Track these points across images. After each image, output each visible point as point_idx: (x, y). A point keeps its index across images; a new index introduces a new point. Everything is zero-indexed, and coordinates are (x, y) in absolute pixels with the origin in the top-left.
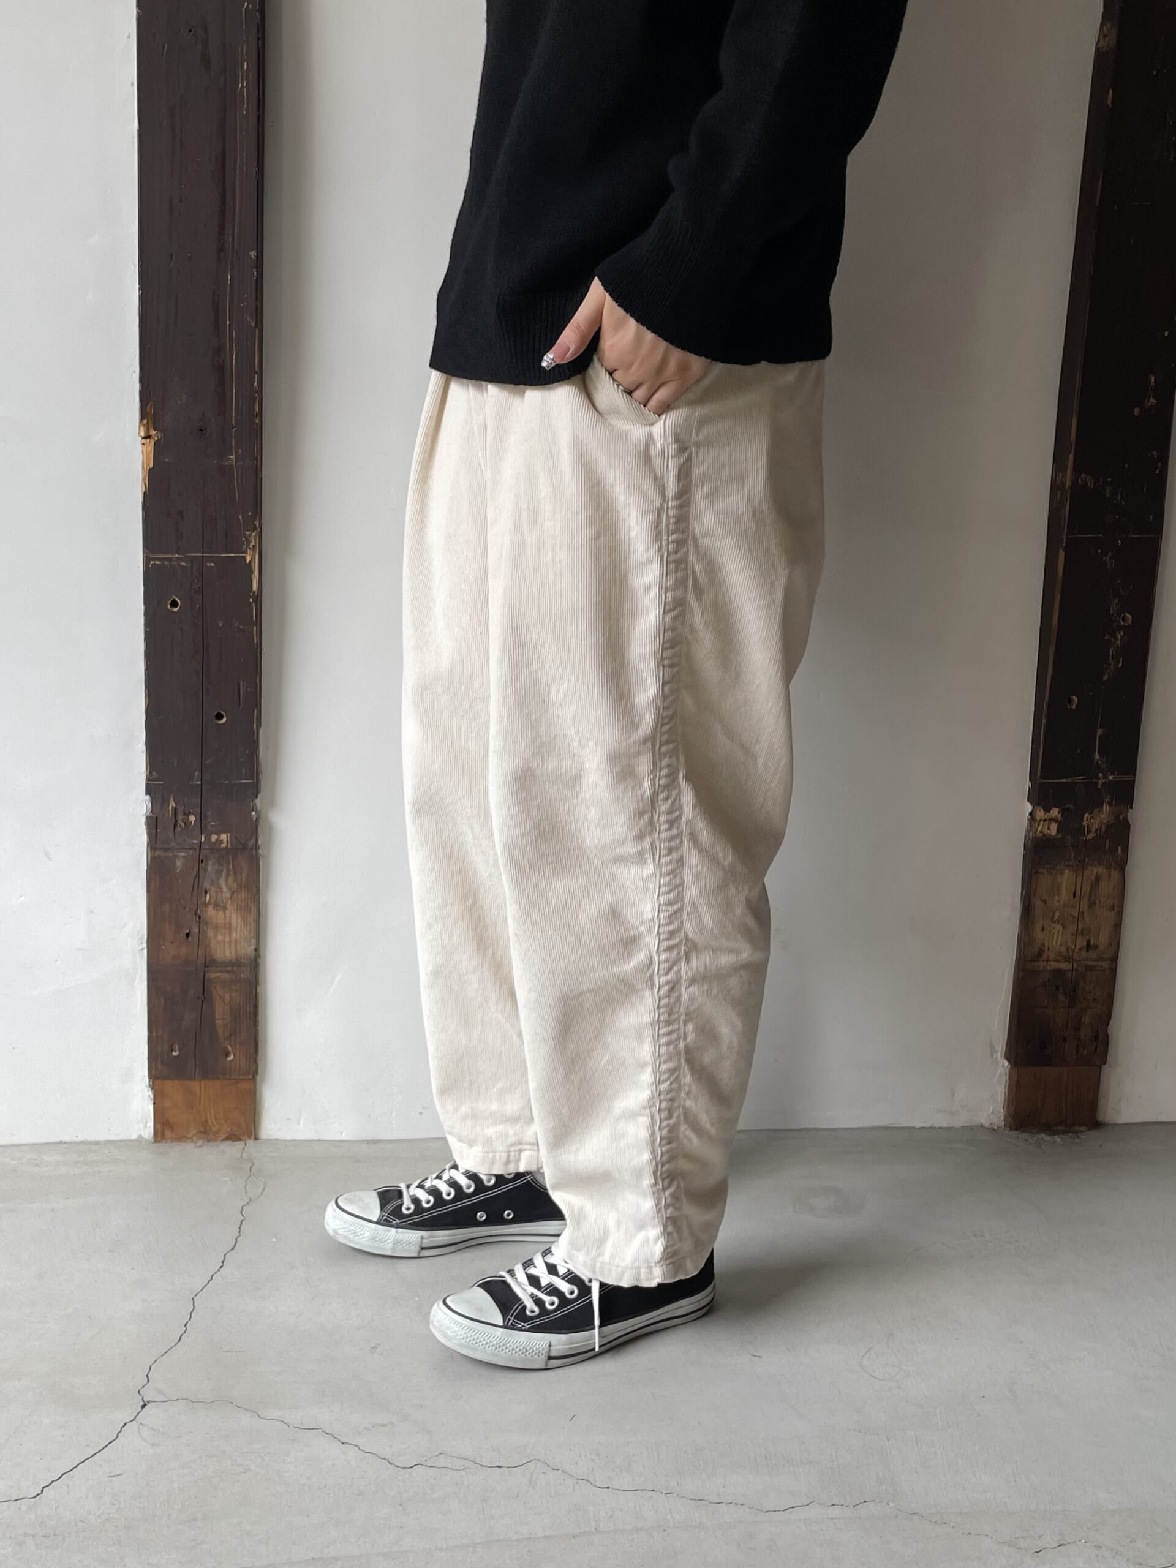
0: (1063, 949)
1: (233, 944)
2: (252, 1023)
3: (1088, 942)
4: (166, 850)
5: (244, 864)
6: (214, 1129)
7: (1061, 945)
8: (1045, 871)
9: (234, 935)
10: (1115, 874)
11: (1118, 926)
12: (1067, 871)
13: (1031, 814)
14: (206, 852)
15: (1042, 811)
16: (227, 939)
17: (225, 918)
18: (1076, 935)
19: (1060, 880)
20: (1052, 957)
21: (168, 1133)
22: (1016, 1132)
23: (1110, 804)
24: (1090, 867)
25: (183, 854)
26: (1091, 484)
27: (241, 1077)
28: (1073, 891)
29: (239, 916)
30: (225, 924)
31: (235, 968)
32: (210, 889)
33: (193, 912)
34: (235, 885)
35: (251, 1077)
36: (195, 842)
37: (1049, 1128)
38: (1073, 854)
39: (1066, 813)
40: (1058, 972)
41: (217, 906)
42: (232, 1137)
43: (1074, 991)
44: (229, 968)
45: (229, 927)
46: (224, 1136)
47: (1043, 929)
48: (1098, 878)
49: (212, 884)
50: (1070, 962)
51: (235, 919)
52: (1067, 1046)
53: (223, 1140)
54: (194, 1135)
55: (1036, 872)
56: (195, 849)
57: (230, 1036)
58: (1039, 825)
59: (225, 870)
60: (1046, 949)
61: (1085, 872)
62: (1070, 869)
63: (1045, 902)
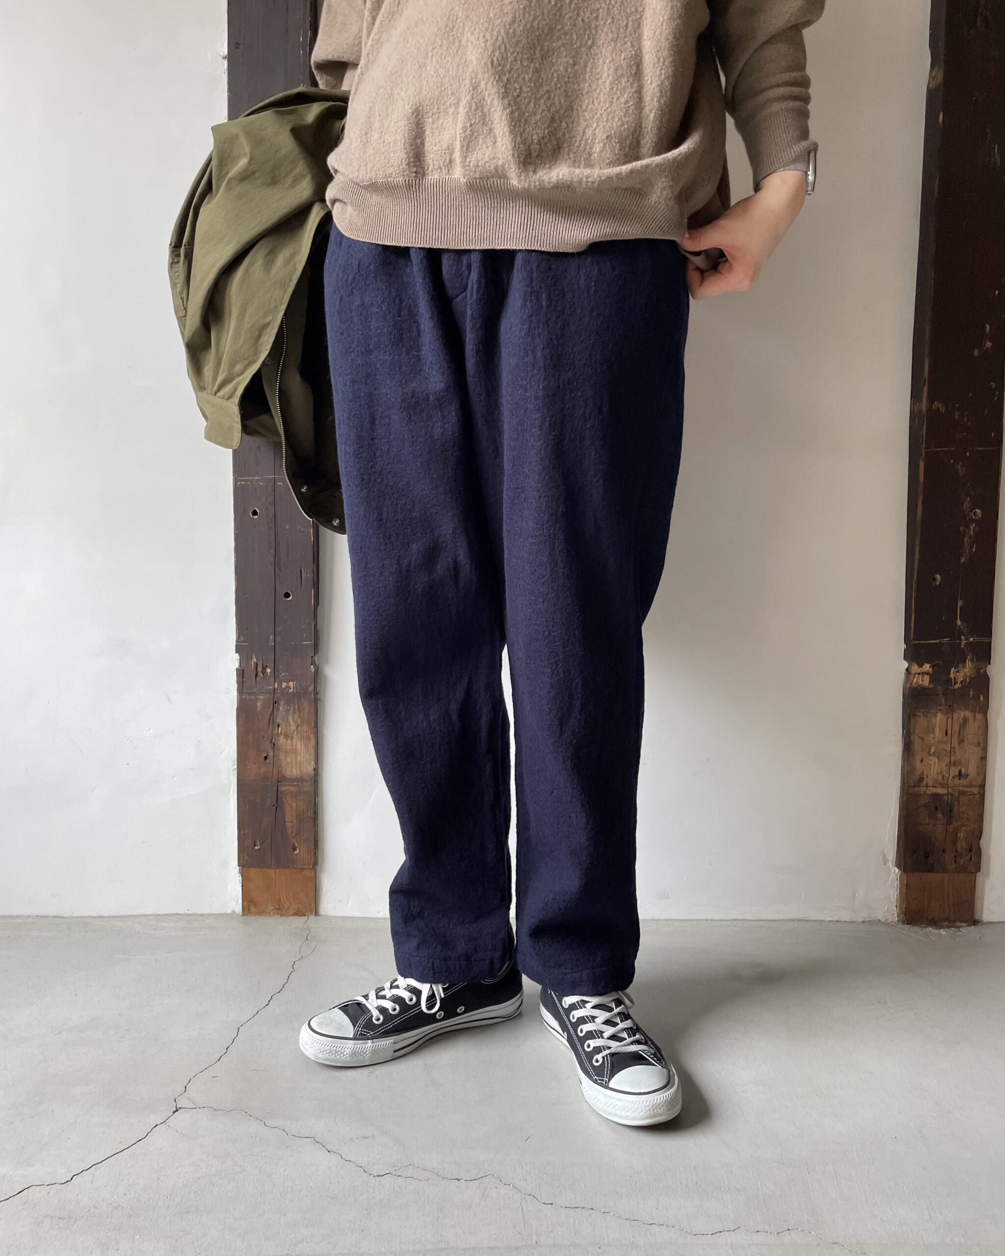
0: (940, 777)
1: (298, 764)
2: (312, 825)
3: (960, 772)
4: (250, 694)
5: (305, 704)
6: (286, 906)
7: (937, 773)
8: (921, 714)
9: (299, 758)
10: (979, 717)
11: (984, 759)
12: (939, 715)
13: (907, 670)
14: (278, 695)
15: (916, 666)
16: (294, 761)
17: (292, 746)
18: (949, 765)
19: (934, 721)
20: (930, 784)
21: (252, 909)
22: (909, 926)
23: (972, 660)
24: (958, 711)
25: (261, 697)
26: (942, 410)
27: (304, 867)
28: (945, 730)
29: (302, 743)
30: (292, 749)
31: (300, 783)
32: (281, 724)
33: (269, 741)
34: (299, 720)
35: (312, 866)
36: (270, 688)
37: (934, 923)
38: (943, 699)
39: (936, 668)
40: (936, 796)
41: (287, 736)
42: (299, 913)
43: (950, 811)
44: (296, 783)
45: (295, 752)
46: (293, 912)
47: (922, 761)
48: (965, 720)
49: (283, 720)
50: (945, 788)
51: (299, 745)
52: (946, 857)
53: (292, 915)
54: (271, 911)
55: (914, 715)
56: (270, 693)
57: (296, 834)
58: (914, 678)
59: (292, 709)
60: (925, 777)
61: (954, 715)
62: (941, 713)
63: (922, 739)
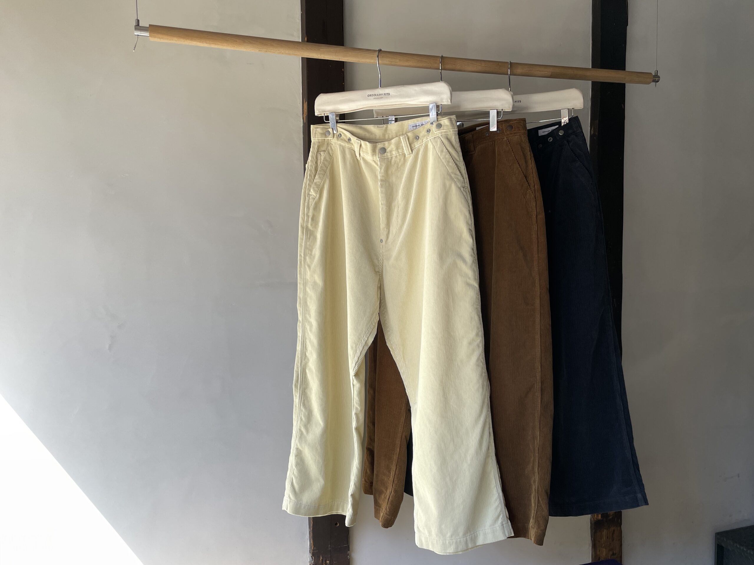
0: (606, 556)
3: (613, 553)
8: (598, 532)
10: (619, 528)
11: (621, 545)
12: (605, 530)
18: (609, 551)
19: (603, 533)
28: (607, 536)
47: (599, 551)
48: (614, 530)
55: (596, 532)
58: (595, 516)
60: (601, 557)
61: (610, 529)
63: (599, 541)
